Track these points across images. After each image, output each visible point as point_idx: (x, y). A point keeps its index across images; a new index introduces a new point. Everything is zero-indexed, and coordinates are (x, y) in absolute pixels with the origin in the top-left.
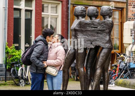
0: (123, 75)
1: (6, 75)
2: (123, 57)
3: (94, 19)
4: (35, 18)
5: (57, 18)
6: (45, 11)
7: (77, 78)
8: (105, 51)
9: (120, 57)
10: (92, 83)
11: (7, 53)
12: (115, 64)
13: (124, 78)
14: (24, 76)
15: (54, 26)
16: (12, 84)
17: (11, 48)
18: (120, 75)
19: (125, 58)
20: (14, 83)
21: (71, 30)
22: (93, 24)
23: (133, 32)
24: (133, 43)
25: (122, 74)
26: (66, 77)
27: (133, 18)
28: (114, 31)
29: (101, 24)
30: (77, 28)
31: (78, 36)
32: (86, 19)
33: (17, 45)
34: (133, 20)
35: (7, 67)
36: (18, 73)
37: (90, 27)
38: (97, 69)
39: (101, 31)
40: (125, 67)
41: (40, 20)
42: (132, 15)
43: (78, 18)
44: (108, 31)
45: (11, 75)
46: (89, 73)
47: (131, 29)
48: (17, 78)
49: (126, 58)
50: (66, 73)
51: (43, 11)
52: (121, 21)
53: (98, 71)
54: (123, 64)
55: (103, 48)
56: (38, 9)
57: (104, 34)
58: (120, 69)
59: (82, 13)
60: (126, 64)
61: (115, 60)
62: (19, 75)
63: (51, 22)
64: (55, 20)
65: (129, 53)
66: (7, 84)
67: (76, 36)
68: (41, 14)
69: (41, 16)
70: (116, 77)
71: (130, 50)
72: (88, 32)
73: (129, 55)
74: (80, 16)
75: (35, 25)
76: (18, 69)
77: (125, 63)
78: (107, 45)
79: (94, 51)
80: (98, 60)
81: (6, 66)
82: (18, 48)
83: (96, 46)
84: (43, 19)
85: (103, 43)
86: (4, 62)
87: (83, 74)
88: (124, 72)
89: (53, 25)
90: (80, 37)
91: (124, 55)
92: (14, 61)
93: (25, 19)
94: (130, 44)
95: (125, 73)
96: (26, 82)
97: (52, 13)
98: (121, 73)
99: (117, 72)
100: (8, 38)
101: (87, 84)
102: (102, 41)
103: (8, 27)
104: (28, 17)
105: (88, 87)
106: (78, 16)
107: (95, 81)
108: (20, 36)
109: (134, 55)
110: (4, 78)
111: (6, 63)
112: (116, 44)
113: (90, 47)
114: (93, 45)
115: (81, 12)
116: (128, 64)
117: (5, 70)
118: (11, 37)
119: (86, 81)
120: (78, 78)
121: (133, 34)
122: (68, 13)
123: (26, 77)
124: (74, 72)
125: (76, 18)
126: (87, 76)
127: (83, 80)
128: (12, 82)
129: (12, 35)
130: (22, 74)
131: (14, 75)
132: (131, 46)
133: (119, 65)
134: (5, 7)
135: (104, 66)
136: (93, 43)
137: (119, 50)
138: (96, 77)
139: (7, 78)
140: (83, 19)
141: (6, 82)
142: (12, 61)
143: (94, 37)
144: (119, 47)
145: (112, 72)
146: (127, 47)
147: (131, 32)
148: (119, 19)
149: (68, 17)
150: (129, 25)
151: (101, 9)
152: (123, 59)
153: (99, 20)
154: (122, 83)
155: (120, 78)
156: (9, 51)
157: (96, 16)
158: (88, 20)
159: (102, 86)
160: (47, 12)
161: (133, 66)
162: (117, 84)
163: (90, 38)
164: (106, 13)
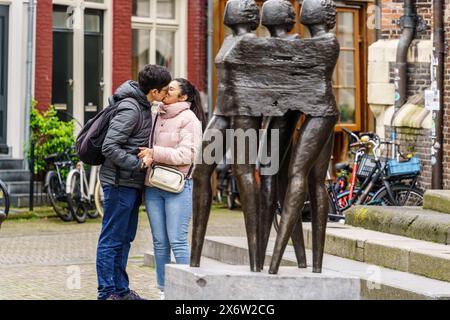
0: (368, 194)
1: (32, 192)
2: (368, 144)
3: (281, 33)
4: (114, 31)
5: (173, 33)
6: (139, 12)
7: (233, 203)
8: (314, 125)
9: (359, 142)
10: (279, 217)
11: (35, 128)
12: (345, 162)
13: (372, 204)
14: (83, 195)
15: (166, 54)
16: (49, 217)
17: (47, 117)
18: (360, 194)
19: (373, 146)
20: (55, 213)
21: (217, 66)
22: (280, 49)
23: (397, 71)
24: (396, 102)
25: (365, 192)
27: (394, 32)
28: (340, 70)
29: (304, 47)
30: (233, 60)
31: (235, 83)
32: (258, 34)
33: (63, 107)
34: (397, 37)
35: (36, 168)
36: (65, 186)
37: (270, 57)
38: (293, 176)
39: (304, 68)
40: (374, 172)
41: (127, 38)
42: (393, 22)
43: (236, 33)
44: (324, 68)
45: (45, 191)
46: (269, 187)
47: (390, 63)
48: (63, 198)
49: (376, 145)
51: (134, 12)
52: (359, 40)
53: (297, 183)
54: (368, 163)
55: (309, 117)
56: (121, 7)
57: (312, 77)
58: (361, 178)
59: (247, 17)
60: (378, 163)
61: (345, 150)
62: (69, 190)
63: (158, 42)
64: (170, 37)
65: (386, 131)
66: (36, 217)
67: (232, 84)
68: (130, 21)
69: (130, 26)
70: (347, 199)
71: (389, 124)
72: (264, 71)
73: (386, 136)
74: (243, 27)
75: (114, 51)
76: (66, 173)
77: (373, 161)
78: (323, 108)
79: (282, 126)
80: (295, 151)
81: (31, 167)
82: (65, 116)
83: (289, 110)
84: (135, 33)
85: (310, 102)
86: (27, 154)
87: (252, 190)
88: (370, 185)
89: (162, 53)
90: (243, 84)
91: (372, 136)
92: (55, 152)
93: (86, 36)
94: (388, 106)
95: (374, 190)
96: (90, 212)
97: (158, 18)
98: (364, 189)
99: (351, 186)
100: (36, 89)
102: (305, 97)
103: (37, 56)
104: (93, 30)
105: (266, 227)
106: (234, 27)
107: (286, 211)
108: (71, 81)
109: (399, 136)
110: (28, 200)
111: (33, 158)
112: (347, 106)
113: (270, 115)
114: (281, 110)
115: (243, 14)
116: (383, 164)
117: (28, 176)
118: (44, 84)
120: (237, 201)
121: (397, 78)
122: (206, 17)
123: (89, 198)
124: (225, 183)
125: (229, 30)
126: (264, 197)
127: (251, 207)
128: (48, 212)
129: (48, 79)
130: (77, 189)
131: (56, 191)
132: (391, 110)
133: (358, 167)
134: (28, 3)
136: (280, 102)
137: (354, 122)
138: (291, 199)
139: (35, 199)
140: (251, 35)
141: (31, 209)
142: (48, 151)
143: (283, 84)
144: (354, 113)
145: (337, 187)
146: (379, 115)
147: (391, 70)
148: (353, 35)
149: (206, 28)
150: (384, 50)
151: (300, 5)
152: (367, 148)
153: (297, 37)
154: (367, 219)
155: (362, 204)
156: (40, 124)
157: (288, 27)
158: (264, 38)
159: (307, 226)
160: (146, 14)
161: (397, 168)
162: (353, 221)
163: (271, 88)
164: (317, 17)
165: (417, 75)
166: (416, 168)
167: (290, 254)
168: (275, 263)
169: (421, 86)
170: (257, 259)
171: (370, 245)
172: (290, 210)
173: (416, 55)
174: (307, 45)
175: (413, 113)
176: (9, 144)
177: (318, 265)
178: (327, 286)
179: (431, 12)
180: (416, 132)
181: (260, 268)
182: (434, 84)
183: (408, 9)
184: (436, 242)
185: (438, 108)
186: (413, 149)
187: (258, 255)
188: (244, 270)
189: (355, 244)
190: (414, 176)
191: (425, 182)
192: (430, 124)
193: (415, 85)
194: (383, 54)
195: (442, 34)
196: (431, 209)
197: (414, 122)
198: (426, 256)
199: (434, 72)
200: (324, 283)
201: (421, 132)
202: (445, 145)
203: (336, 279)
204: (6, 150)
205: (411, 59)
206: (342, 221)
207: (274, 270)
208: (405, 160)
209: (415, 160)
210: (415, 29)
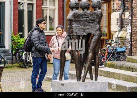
0: (110, 58)
1: (12, 59)
2: (111, 43)
3: (86, 10)
4: (36, 10)
5: (54, 10)
8: (95, 37)
9: (108, 42)
10: (85, 65)
11: (13, 40)
12: (104, 48)
13: (112, 60)
14: (28, 60)
15: (52, 17)
16: (17, 67)
17: (17, 36)
18: (108, 57)
19: (112, 43)
20: (19, 66)
21: (67, 20)
22: (86, 15)
23: (119, 21)
24: (119, 30)
25: (110, 57)
26: (63, 60)
27: (118, 9)
28: (103, 21)
29: (92, 14)
30: (72, 19)
31: (72, 25)
32: (79, 11)
33: (21, 33)
34: (119, 11)
35: (13, 52)
36: (22, 57)
37: (83, 17)
38: (89, 53)
39: (92, 21)
40: (112, 51)
41: (40, 12)
42: (118, 7)
43: (73, 10)
44: (98, 20)
45: (16, 59)
46: (82, 56)
47: (117, 19)
48: (22, 61)
49: (113, 43)
50: (63, 57)
51: (43, 4)
52: (108, 12)
53: (90, 55)
54: (111, 48)
55: (94, 35)
56: (38, 3)
58: (108, 53)
59: (76, 5)
60: (113, 48)
61: (104, 45)
62: (23, 58)
63: (49, 13)
64: (53, 12)
65: (116, 39)
66: (13, 67)
67: (71, 26)
68: (41, 7)
69: (41, 8)
70: (105, 59)
71: (117, 37)
73: (116, 40)
74: (75, 8)
75: (37, 16)
76: (23, 53)
78: (98, 32)
79: (86, 38)
80: (90, 45)
81: (12, 52)
82: (22, 36)
83: (88, 33)
84: (43, 10)
85: (94, 31)
86: (11, 48)
88: (111, 55)
89: (51, 16)
90: (75, 26)
91: (112, 40)
92: (19, 47)
93: (28, 12)
94: (116, 31)
95: (112, 56)
96: (30, 65)
97: (50, 6)
98: (109, 56)
99: (106, 55)
100: (13, 28)
101: (81, 66)
102: (93, 29)
103: (13, 18)
104: (30, 10)
106: (72, 8)
107: (87, 63)
108: (24, 25)
109: (120, 40)
110: (11, 62)
111: (12, 49)
112: (105, 32)
113: (83, 35)
115: (75, 4)
116: (115, 49)
117: (11, 55)
118: (16, 26)
119: (80, 63)
120: (73, 61)
121: (119, 23)
122: (64, 5)
123: (29, 61)
125: (71, 9)
126: (81, 59)
127: (77, 62)
128: (17, 65)
129: (17, 25)
130: (26, 58)
131: (19, 59)
132: (117, 33)
133: (108, 50)
134: (11, 2)
135: (95, 50)
136: (86, 31)
137: (107, 36)
138: (89, 60)
139: (13, 61)
140: (77, 11)
141: (12, 65)
142: (17, 47)
143: (86, 25)
144: (107, 34)
145: (102, 56)
146: (114, 34)
147: (117, 21)
148: (107, 10)
149: (64, 9)
151: (91, 2)
152: (110, 44)
153: (90, 11)
154: (110, 65)
155: (109, 60)
156: (15, 39)
157: (88, 8)
158: (81, 12)
159: (93, 67)
160: (46, 5)
161: (119, 50)
162: (106, 66)
163: (83, 27)
164: (96, 5)
165: (125, 22)
166: (124, 50)
167: (88, 76)
168: (84, 79)
169: (126, 25)
170: (79, 77)
171: (111, 73)
172: (88, 63)
173: (124, 16)
174: (93, 14)
175: (124, 33)
176: (5, 45)
177: (96, 79)
178: (99, 85)
179: (129, 3)
180: (124, 39)
181: (80, 80)
182: (130, 25)
183: (122, 3)
184: (130, 71)
185: (130, 32)
186: (123, 44)
187: (79, 76)
188: (75, 81)
189: (107, 72)
190: (124, 52)
191: (127, 53)
192: (128, 37)
193: (124, 25)
194: (115, 16)
195: (132, 10)
196: (128, 61)
197: (124, 36)
198: (127, 75)
199: (130, 21)
200: (98, 84)
201: (126, 39)
202: (132, 43)
203: (101, 83)
204: (4, 47)
205: (123, 18)
206: (103, 66)
207: (84, 81)
208: (121, 47)
209: (124, 47)
210: (124, 8)
